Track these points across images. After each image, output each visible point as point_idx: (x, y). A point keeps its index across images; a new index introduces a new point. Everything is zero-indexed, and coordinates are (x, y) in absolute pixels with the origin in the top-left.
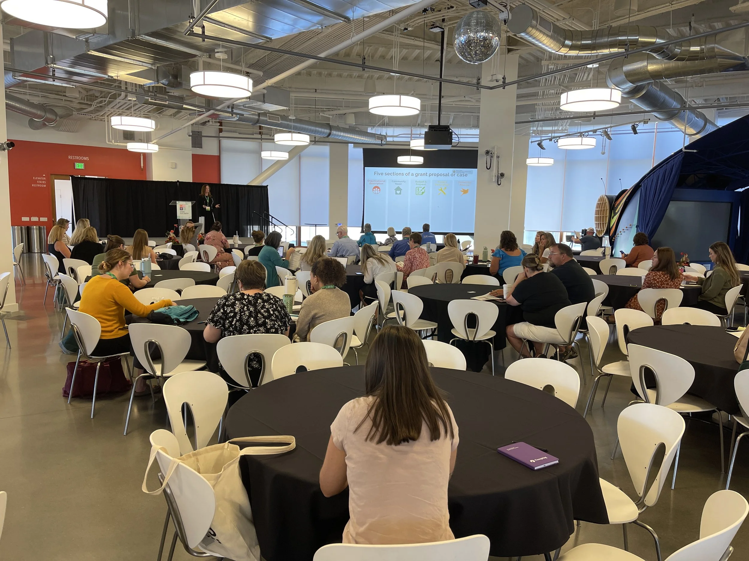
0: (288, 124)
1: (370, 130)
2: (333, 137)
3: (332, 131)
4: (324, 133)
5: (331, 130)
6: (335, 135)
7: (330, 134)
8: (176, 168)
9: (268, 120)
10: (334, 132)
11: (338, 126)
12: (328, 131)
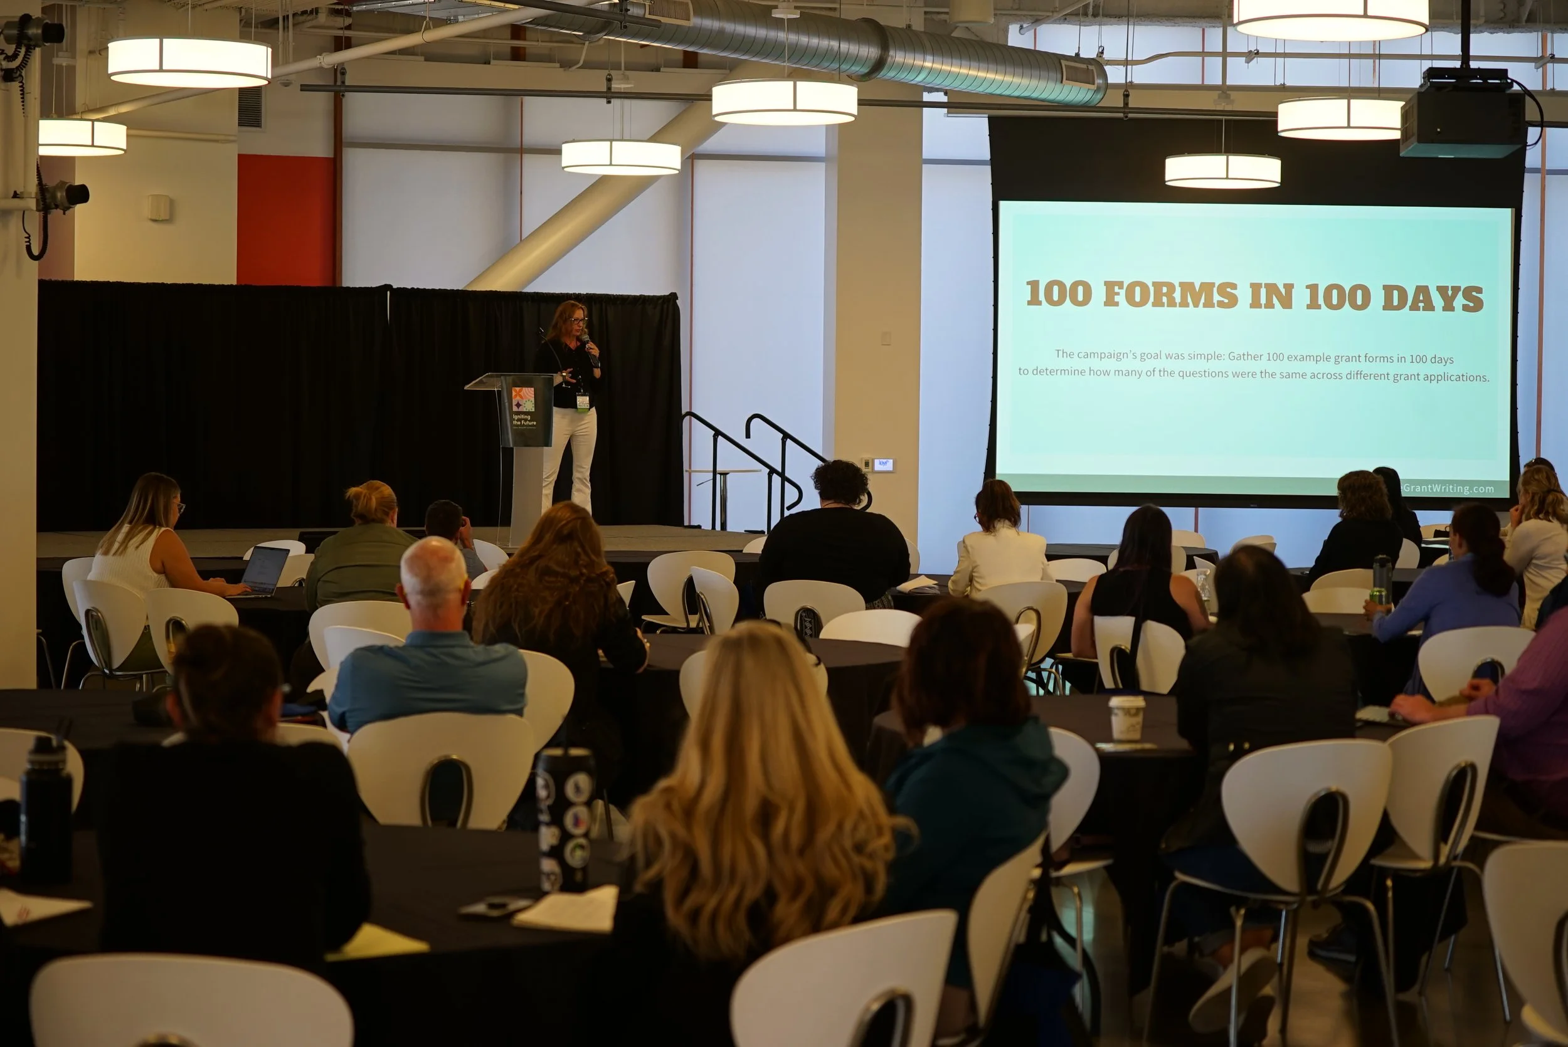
0: (721, 32)
1: (1017, 38)
2: (892, 74)
3: (892, 53)
4: (856, 60)
5: (885, 47)
6: (902, 67)
7: (879, 65)
8: (169, 220)
9: (647, 16)
10: (898, 57)
11: (909, 26)
12: (870, 52)
